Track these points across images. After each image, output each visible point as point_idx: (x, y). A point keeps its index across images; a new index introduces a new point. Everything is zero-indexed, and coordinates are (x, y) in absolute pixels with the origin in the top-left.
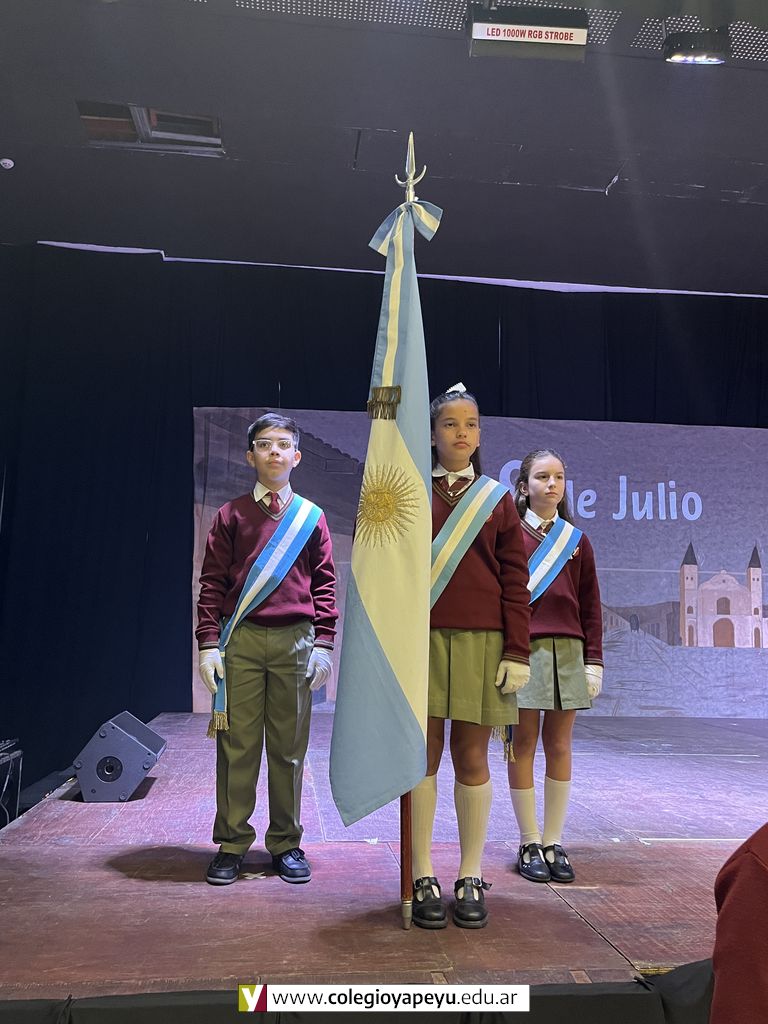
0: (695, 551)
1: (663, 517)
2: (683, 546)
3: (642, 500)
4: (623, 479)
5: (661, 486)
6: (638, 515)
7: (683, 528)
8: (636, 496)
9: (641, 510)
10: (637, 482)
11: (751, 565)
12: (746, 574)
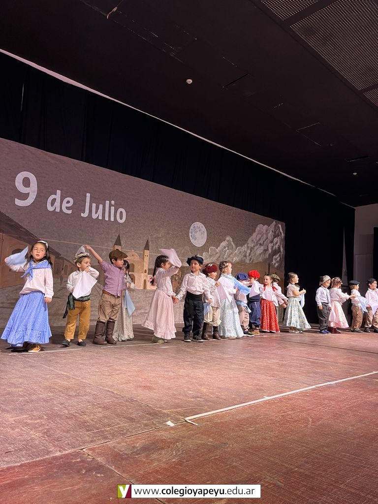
0: (121, 238)
1: (107, 219)
2: (116, 236)
3: (97, 208)
4: (88, 195)
5: (108, 202)
6: (94, 216)
7: (116, 226)
8: (94, 205)
9: (96, 213)
10: (95, 198)
11: (145, 249)
12: (142, 252)
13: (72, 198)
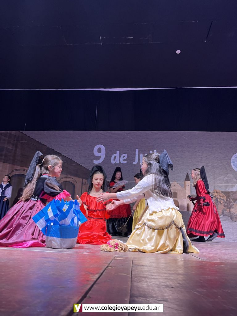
4: (137, 150)
8: (141, 155)
10: (142, 151)
11: (186, 180)
12: (183, 183)
13: (127, 153)
